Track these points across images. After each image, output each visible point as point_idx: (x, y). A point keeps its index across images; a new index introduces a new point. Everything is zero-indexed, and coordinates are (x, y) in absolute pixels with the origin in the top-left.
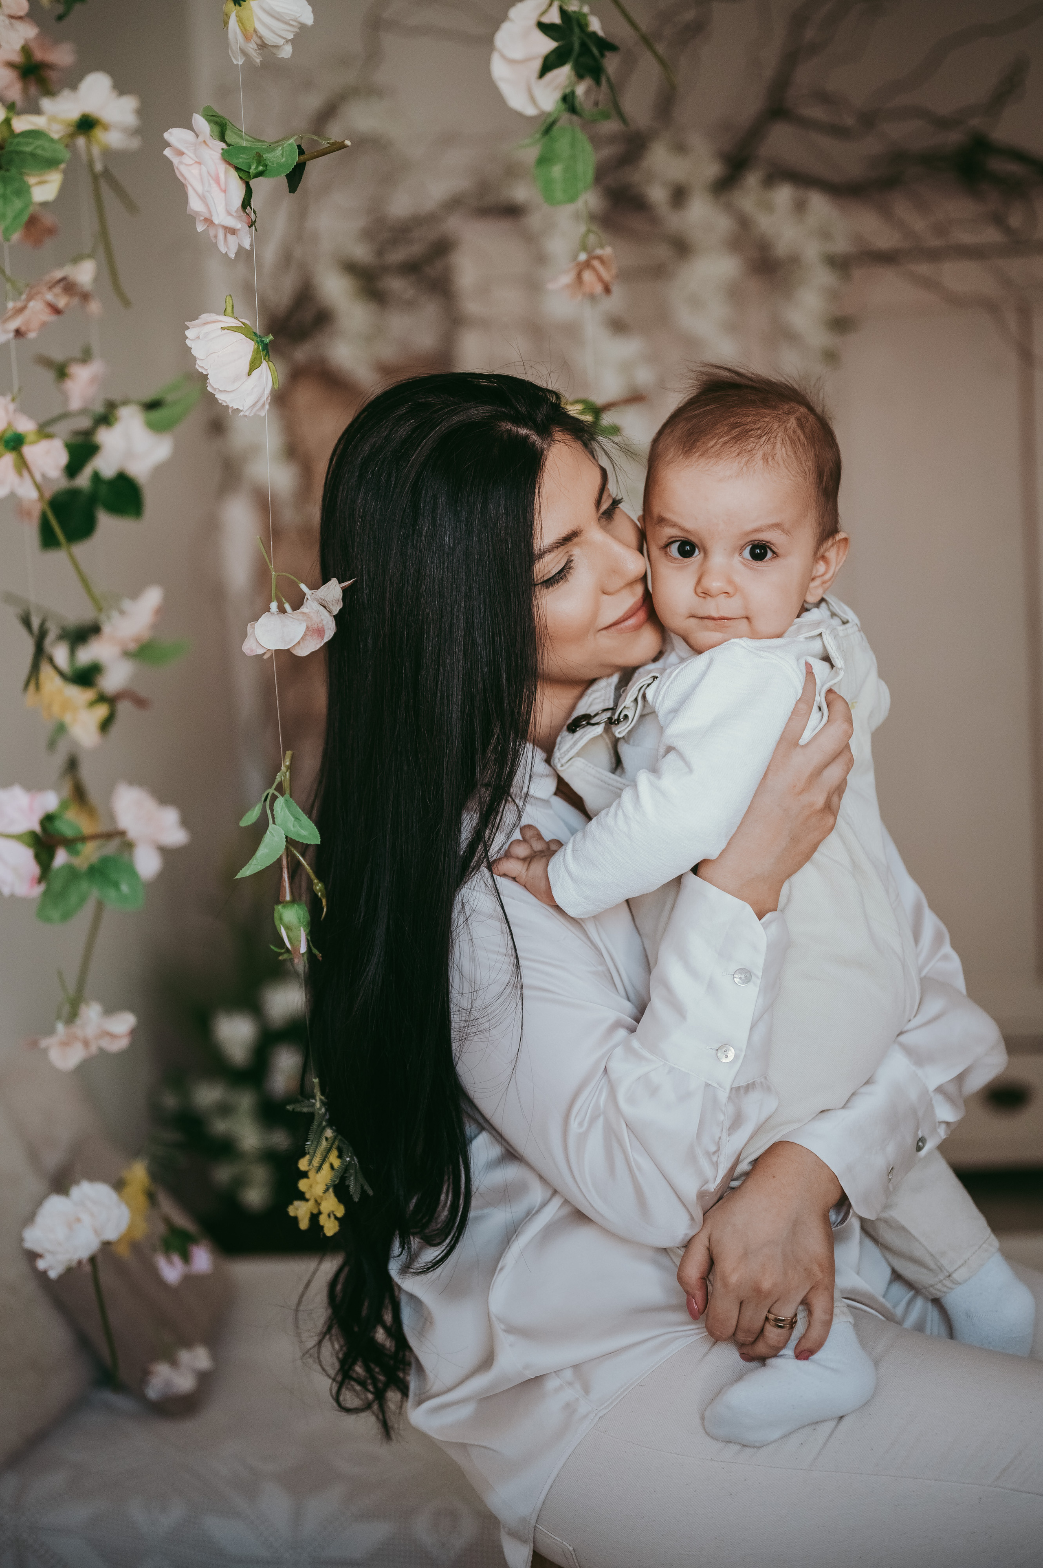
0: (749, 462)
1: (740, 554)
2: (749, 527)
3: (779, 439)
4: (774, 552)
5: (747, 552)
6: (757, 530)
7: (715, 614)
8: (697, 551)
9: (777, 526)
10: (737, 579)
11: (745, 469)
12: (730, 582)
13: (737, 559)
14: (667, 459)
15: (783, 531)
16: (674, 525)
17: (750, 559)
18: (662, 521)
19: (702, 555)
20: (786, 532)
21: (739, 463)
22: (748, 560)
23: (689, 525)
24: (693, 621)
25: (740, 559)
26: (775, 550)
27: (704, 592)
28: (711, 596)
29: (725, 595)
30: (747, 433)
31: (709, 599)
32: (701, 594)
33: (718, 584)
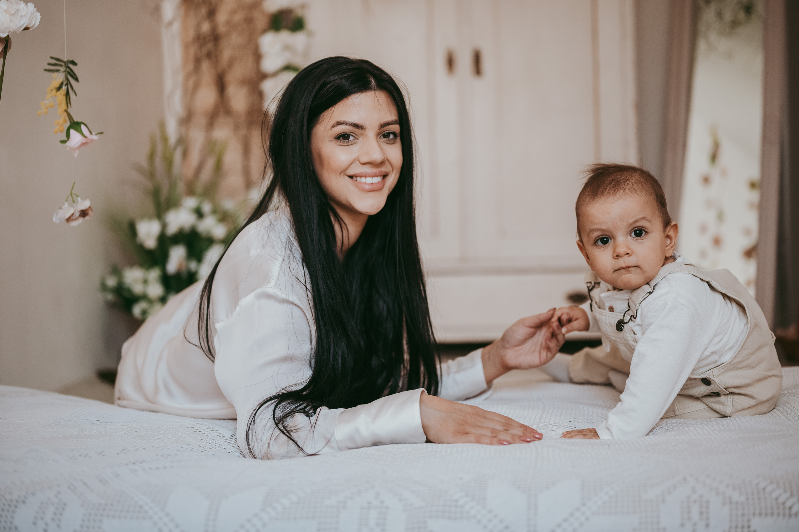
1: (630, 235)
2: (631, 221)
4: (646, 232)
5: (633, 234)
6: (636, 221)
7: (624, 266)
8: (610, 240)
9: (644, 218)
10: (632, 247)
12: (629, 248)
13: (629, 238)
15: (647, 220)
17: (635, 237)
19: (613, 241)
20: (649, 221)
22: (635, 238)
24: (616, 274)
25: (631, 238)
26: (646, 230)
27: (617, 256)
28: (621, 257)
29: (627, 255)
30: (618, 181)
31: (620, 259)
32: (616, 258)
33: (621, 250)
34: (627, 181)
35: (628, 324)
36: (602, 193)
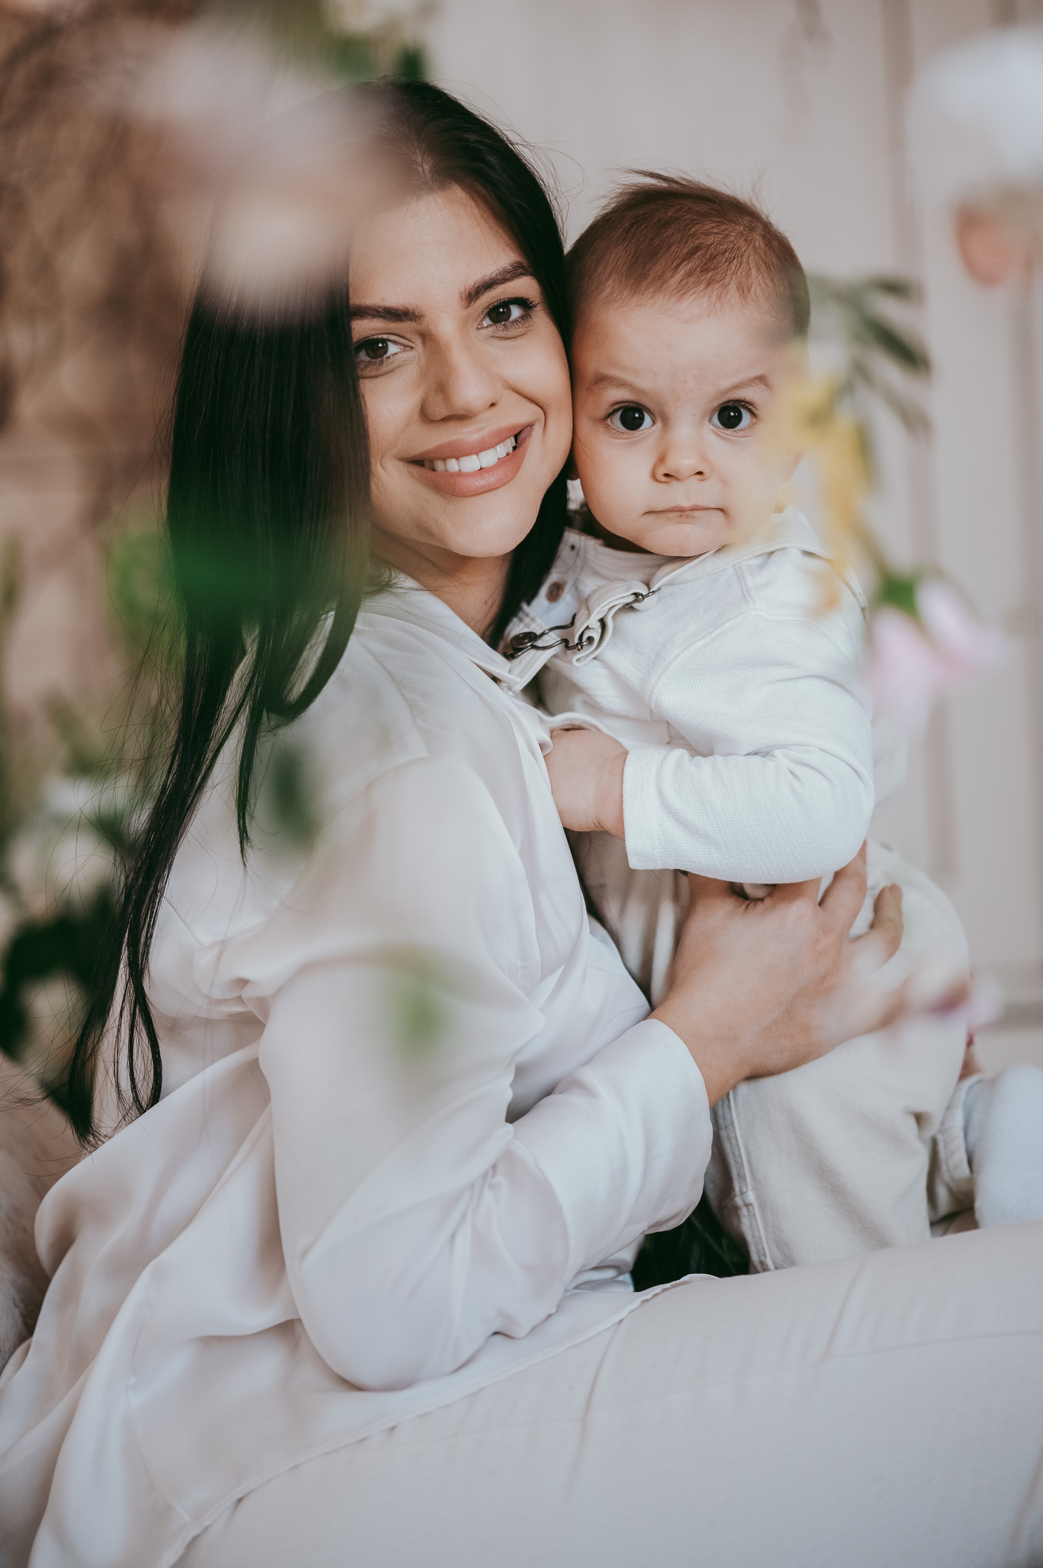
0: (723, 295)
1: (711, 422)
2: (726, 383)
3: (752, 264)
4: (753, 415)
5: (718, 418)
6: (737, 387)
7: (682, 504)
8: (649, 419)
10: (712, 455)
11: (718, 305)
12: (704, 458)
13: (707, 426)
14: (604, 295)
15: (766, 385)
16: (622, 384)
17: (721, 426)
18: (602, 380)
19: (659, 424)
20: (769, 387)
21: (709, 297)
22: (719, 429)
23: (644, 383)
24: (650, 519)
25: (711, 427)
26: (755, 411)
27: (667, 475)
28: (678, 479)
29: (698, 477)
30: (713, 258)
31: (674, 484)
32: (664, 479)
33: (686, 462)
34: (734, 258)
35: (540, 652)
36: (660, 281)
